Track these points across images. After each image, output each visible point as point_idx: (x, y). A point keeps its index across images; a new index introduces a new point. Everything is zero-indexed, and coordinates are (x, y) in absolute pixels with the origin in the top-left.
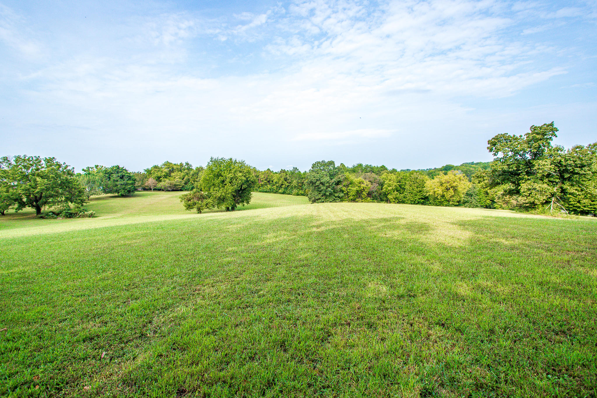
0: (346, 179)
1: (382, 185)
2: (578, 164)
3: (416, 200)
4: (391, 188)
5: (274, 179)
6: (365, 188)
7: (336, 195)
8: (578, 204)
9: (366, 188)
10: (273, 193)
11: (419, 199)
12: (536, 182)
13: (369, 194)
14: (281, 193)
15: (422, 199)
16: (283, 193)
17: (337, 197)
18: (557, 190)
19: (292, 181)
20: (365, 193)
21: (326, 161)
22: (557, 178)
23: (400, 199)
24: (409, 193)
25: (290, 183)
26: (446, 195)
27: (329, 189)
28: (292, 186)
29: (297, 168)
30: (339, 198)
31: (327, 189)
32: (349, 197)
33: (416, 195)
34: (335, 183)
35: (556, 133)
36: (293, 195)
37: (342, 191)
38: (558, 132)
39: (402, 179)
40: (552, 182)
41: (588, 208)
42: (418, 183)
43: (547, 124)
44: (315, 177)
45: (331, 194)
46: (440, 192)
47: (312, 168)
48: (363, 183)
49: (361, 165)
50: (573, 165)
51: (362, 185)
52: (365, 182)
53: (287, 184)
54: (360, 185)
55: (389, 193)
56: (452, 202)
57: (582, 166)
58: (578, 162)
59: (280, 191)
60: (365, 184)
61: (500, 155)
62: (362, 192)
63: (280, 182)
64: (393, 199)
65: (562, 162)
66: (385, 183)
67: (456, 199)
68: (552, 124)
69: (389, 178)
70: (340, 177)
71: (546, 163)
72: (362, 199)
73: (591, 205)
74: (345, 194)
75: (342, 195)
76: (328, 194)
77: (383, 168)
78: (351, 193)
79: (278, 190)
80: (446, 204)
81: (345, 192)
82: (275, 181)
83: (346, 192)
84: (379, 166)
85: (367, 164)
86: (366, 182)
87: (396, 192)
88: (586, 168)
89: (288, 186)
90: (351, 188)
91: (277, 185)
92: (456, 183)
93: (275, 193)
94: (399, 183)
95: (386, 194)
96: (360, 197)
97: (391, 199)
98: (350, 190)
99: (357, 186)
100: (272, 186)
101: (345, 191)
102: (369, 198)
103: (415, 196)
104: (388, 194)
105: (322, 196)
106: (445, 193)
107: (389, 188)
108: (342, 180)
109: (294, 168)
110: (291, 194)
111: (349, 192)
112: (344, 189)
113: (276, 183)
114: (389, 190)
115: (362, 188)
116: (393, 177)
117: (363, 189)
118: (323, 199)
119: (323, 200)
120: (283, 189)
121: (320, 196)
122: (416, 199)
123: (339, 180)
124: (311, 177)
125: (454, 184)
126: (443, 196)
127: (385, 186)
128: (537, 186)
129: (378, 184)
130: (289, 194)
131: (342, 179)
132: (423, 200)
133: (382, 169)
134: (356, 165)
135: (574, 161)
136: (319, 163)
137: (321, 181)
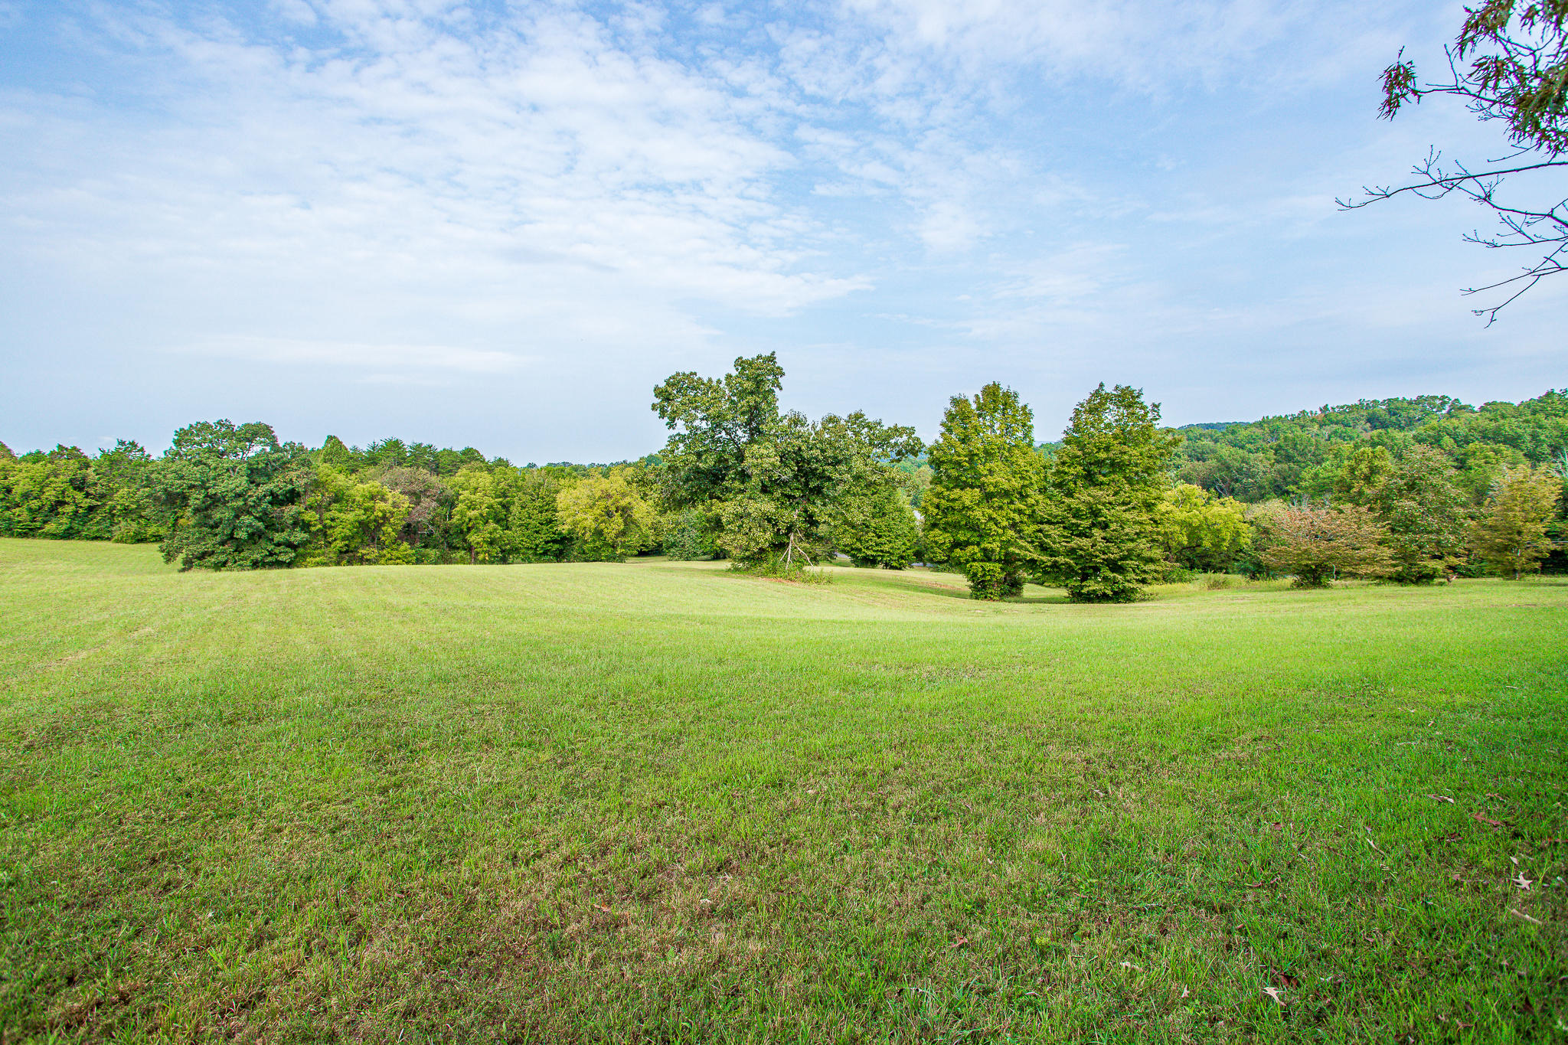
0: (317, 485)
1: (450, 503)
2: (829, 457)
3: (537, 546)
4: (476, 513)
5: (17, 483)
6: (388, 515)
7: (278, 537)
8: (858, 544)
9: (392, 513)
10: (12, 535)
11: (547, 542)
12: (753, 499)
13: (409, 532)
14: (54, 536)
15: (555, 541)
16: (68, 535)
17: (284, 544)
18: (799, 516)
19: (113, 491)
20: (390, 530)
21: (238, 423)
22: (798, 489)
23: (506, 545)
24: (520, 526)
25: (103, 496)
26: (606, 530)
27: (246, 519)
28: (114, 508)
29: (140, 446)
30: (288, 546)
31: (237, 517)
32: (330, 543)
33: (537, 532)
34: (269, 498)
35: (780, 380)
36: (117, 541)
37: (306, 526)
38: (784, 377)
39: (510, 486)
40: (789, 497)
41: (874, 551)
42: (543, 498)
43: (763, 356)
44: (182, 478)
45: (255, 537)
46: (590, 523)
47: (178, 443)
48: (383, 499)
49: (396, 445)
50: (821, 458)
51: (380, 505)
52: (389, 496)
53: (87, 503)
54: (371, 504)
55: (473, 527)
56: (622, 547)
57: (837, 462)
58: (829, 453)
59: (50, 527)
60: (390, 501)
61: (681, 428)
62: (379, 526)
63: (50, 494)
64: (485, 545)
65: (803, 451)
66: (461, 497)
67: (634, 539)
68: (772, 358)
69: (473, 483)
70: (296, 477)
71: (765, 452)
72: (383, 549)
73: (877, 545)
74: (315, 534)
75: (299, 536)
76: (242, 534)
77: (470, 456)
78: (338, 530)
79: (38, 524)
80: (606, 553)
81: (313, 529)
82: (18, 490)
83: (320, 526)
84: (458, 448)
85: (418, 442)
86: (393, 495)
87: (492, 525)
88: (843, 468)
89: (91, 509)
90: (337, 514)
91: (35, 504)
92: (628, 500)
93: (24, 535)
94: (501, 499)
95: (462, 532)
96: (373, 539)
97: (478, 543)
98: (333, 520)
99: (360, 506)
100: (8, 508)
101: (315, 525)
102: (406, 544)
103: (536, 535)
104: (469, 529)
105: (223, 543)
106: (602, 526)
107: (472, 514)
108: (301, 490)
109: (122, 443)
110: (109, 539)
111: (331, 527)
112: (310, 516)
113: (26, 496)
114: (470, 520)
115: (380, 514)
116: (485, 480)
117: (384, 517)
118: (223, 553)
119: (223, 558)
120: (64, 520)
121: (210, 543)
122: (537, 542)
123: (290, 487)
124: (165, 476)
125: (623, 503)
126: (599, 533)
127: (460, 507)
128: (753, 507)
129: (438, 500)
130: (96, 538)
131: (300, 484)
132: (557, 546)
133: (463, 458)
134: (381, 443)
135: (823, 451)
136: (205, 426)
137: (211, 491)
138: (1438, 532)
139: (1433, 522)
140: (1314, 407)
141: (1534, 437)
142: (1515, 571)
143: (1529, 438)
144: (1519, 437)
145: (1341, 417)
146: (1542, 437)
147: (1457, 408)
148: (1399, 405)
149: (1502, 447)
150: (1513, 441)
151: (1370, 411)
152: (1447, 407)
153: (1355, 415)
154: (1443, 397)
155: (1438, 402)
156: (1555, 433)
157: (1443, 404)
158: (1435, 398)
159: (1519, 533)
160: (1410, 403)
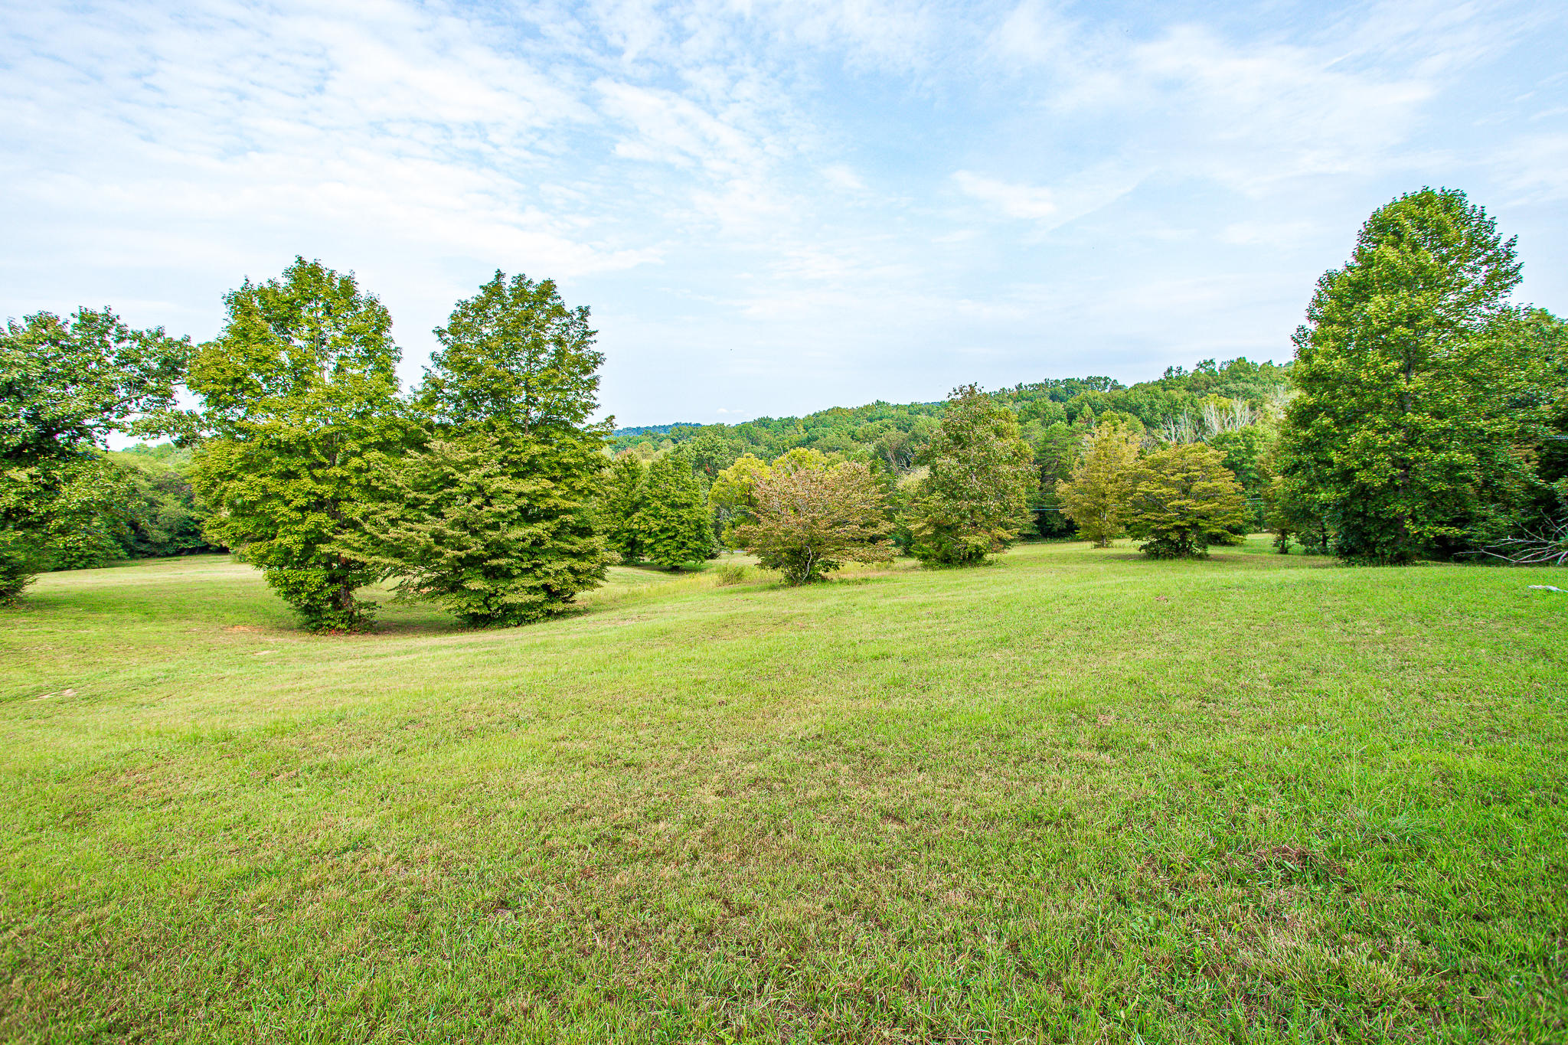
138: (981, 497)
139: (975, 484)
140: (1011, 386)
141: (1151, 406)
142: (1103, 537)
143: (1147, 407)
144: (1140, 406)
145: (1030, 394)
146: (1157, 407)
147: (1116, 387)
148: (1073, 384)
149: (1127, 415)
150: (1135, 410)
151: (1053, 389)
152: (1108, 387)
153: (1041, 392)
154: (1106, 378)
155: (1102, 382)
156: (1167, 403)
157: (1106, 384)
158: (1099, 378)
159: (1104, 496)
160: (1082, 382)
